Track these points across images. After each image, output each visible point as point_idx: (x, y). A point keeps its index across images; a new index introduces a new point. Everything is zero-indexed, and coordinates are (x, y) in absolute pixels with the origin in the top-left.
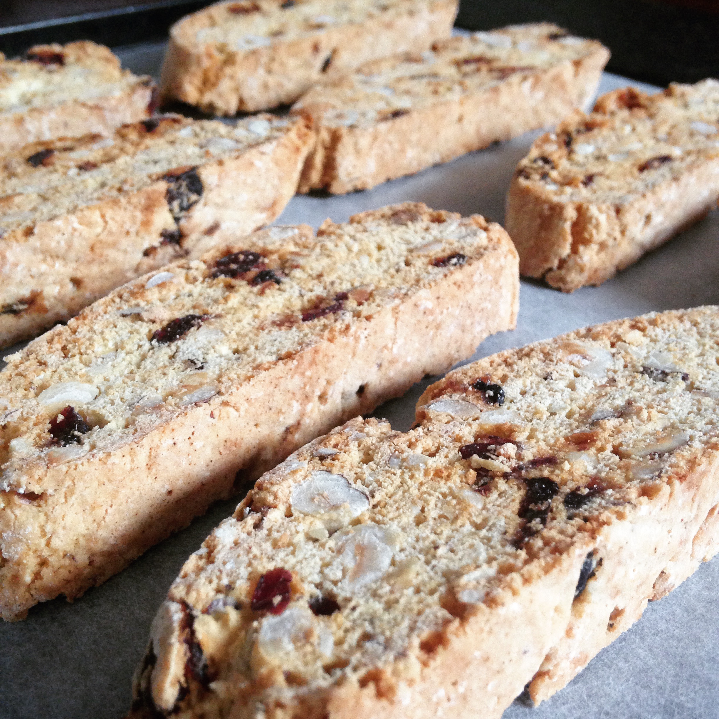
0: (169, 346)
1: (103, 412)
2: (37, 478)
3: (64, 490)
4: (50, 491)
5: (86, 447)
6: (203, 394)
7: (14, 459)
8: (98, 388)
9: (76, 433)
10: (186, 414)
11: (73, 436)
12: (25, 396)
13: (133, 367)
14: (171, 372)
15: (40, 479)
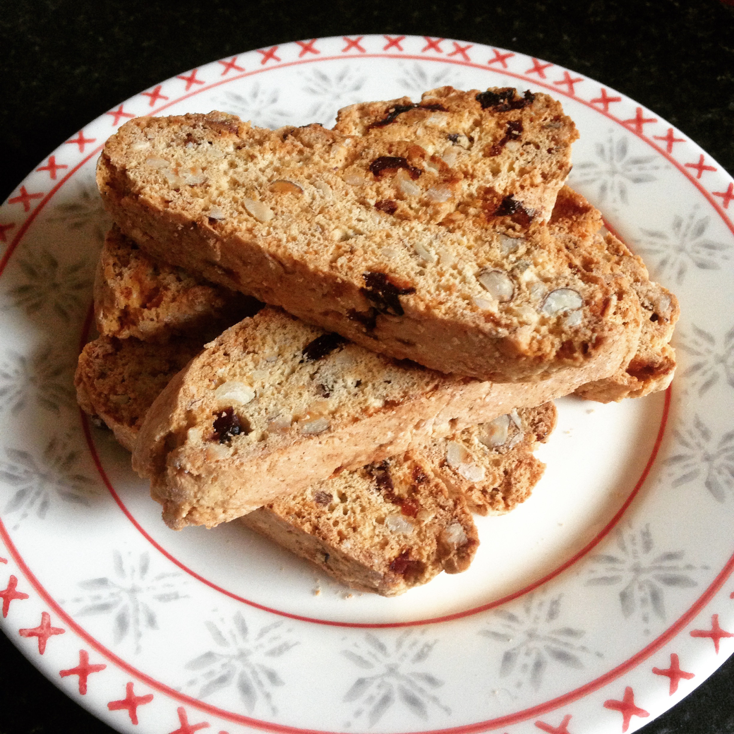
0: (313, 364)
1: (251, 419)
2: (196, 467)
3: (212, 477)
4: (203, 476)
5: (232, 450)
6: (318, 426)
7: (187, 447)
8: (255, 392)
9: (229, 435)
10: (301, 443)
11: (227, 436)
12: (208, 386)
13: (283, 379)
14: (306, 395)
15: (199, 468)
